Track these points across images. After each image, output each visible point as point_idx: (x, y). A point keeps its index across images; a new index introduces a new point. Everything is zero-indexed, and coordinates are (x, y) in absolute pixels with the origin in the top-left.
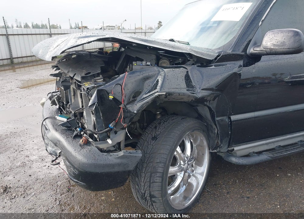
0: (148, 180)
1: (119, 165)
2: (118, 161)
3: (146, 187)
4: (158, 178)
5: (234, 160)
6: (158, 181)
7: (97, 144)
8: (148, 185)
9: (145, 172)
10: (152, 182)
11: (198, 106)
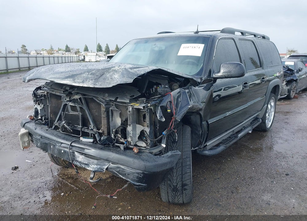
0: (180, 173)
1: (170, 162)
2: (169, 160)
3: (178, 179)
4: (188, 170)
5: (207, 153)
6: (188, 172)
7: (151, 150)
8: (181, 177)
9: (176, 168)
10: (183, 174)
11: (191, 115)
